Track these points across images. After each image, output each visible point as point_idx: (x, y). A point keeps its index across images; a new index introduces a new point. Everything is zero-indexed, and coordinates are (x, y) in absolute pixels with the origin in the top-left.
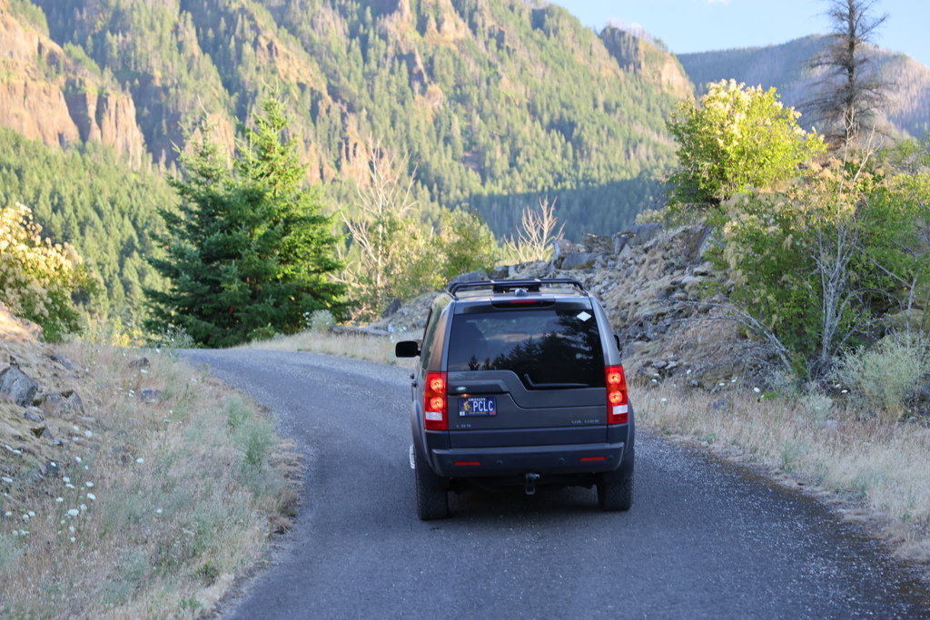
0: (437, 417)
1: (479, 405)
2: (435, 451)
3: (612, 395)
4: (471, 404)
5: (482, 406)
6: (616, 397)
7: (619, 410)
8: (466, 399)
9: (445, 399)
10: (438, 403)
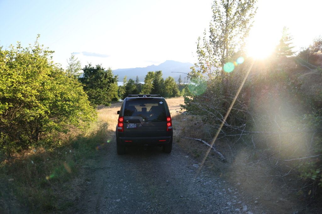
0: (121, 128)
1: (132, 126)
2: (120, 138)
3: (168, 124)
4: (130, 125)
5: (133, 126)
6: (169, 124)
7: (169, 128)
8: (129, 124)
9: (123, 124)
10: (121, 125)
